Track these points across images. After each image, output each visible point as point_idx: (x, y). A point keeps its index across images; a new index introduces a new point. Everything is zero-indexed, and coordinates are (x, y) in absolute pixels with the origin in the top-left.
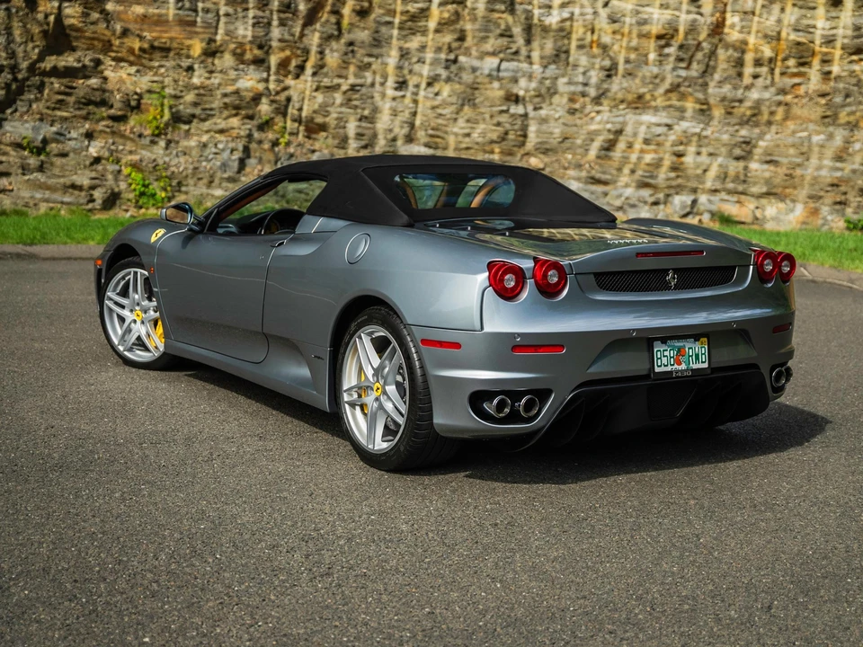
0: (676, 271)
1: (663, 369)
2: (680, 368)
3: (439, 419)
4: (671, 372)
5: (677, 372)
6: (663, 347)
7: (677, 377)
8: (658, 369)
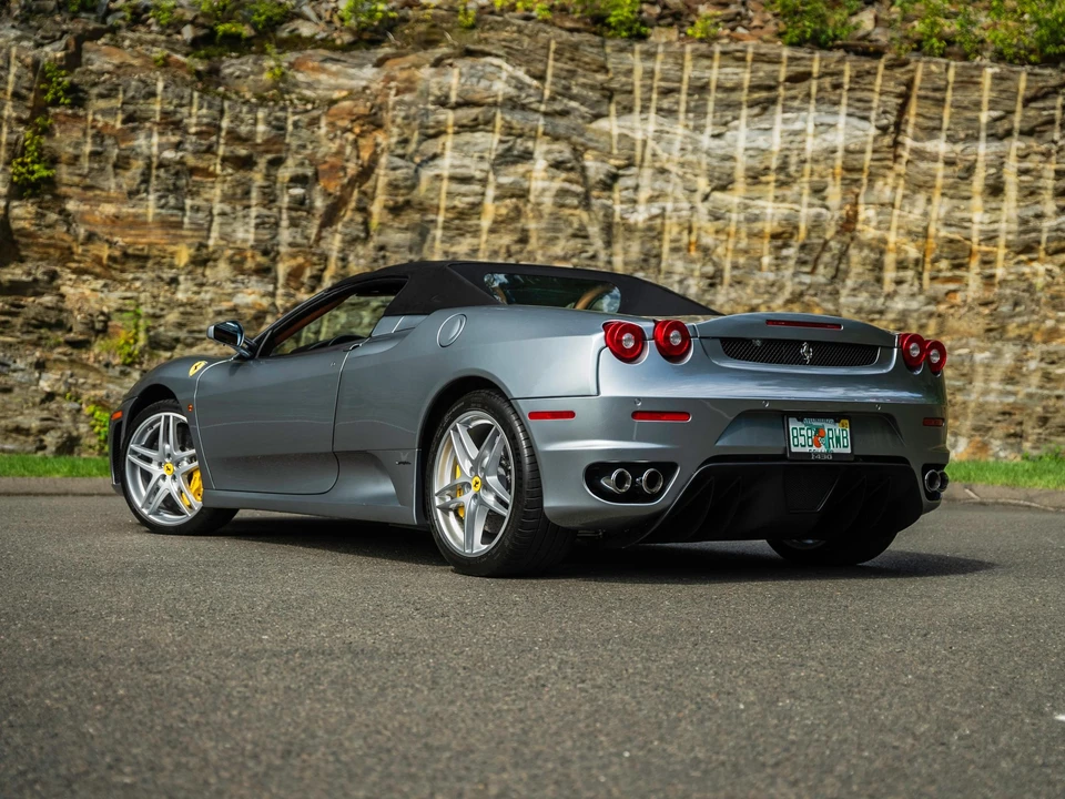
0: (811, 344)
1: (799, 449)
2: (819, 450)
3: (551, 502)
4: (809, 454)
5: (816, 454)
6: (799, 425)
7: (816, 460)
8: (794, 449)
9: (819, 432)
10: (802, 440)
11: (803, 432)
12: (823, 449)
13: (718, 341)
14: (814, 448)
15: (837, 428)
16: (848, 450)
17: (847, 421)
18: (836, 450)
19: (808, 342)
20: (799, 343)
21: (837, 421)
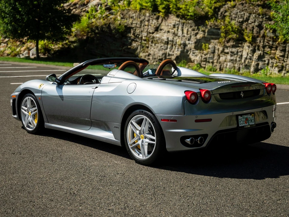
1: (242, 125)
4: (244, 126)
5: (246, 126)
6: (241, 118)
7: (246, 128)
8: (240, 126)
9: (247, 119)
10: (242, 122)
11: (242, 120)
12: (247, 124)
13: (218, 94)
14: (245, 124)
15: (251, 116)
16: (254, 123)
17: (253, 114)
18: (251, 124)
19: (242, 91)
20: (240, 92)
21: (251, 115)
